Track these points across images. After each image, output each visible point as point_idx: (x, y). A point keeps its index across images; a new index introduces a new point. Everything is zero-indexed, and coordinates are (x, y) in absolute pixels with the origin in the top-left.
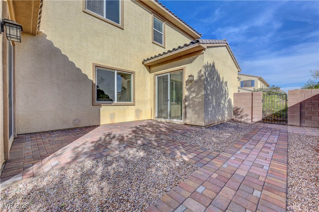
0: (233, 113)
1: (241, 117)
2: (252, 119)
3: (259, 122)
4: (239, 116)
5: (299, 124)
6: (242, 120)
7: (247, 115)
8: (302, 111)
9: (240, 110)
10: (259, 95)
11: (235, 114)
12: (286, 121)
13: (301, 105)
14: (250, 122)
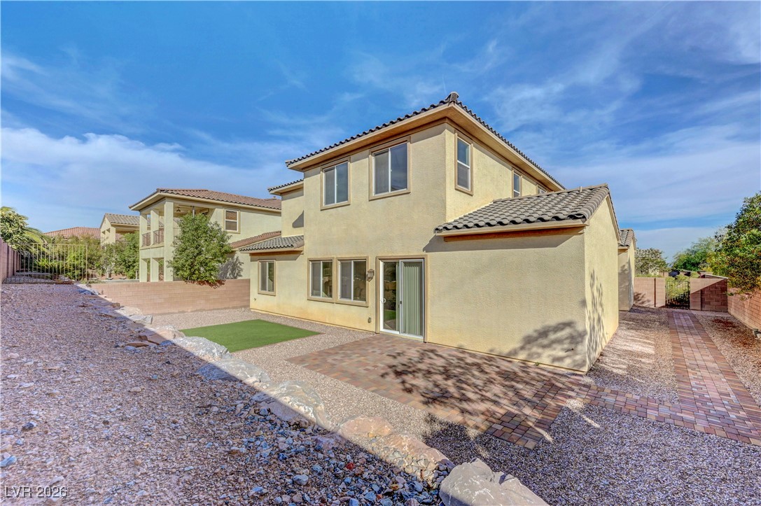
0: (632, 298)
1: (643, 303)
2: (655, 304)
3: (663, 307)
4: (640, 302)
5: (700, 309)
6: (644, 305)
7: (649, 301)
8: (703, 297)
9: (641, 296)
10: (663, 281)
11: (635, 299)
12: (689, 306)
13: (702, 291)
14: (653, 307)
